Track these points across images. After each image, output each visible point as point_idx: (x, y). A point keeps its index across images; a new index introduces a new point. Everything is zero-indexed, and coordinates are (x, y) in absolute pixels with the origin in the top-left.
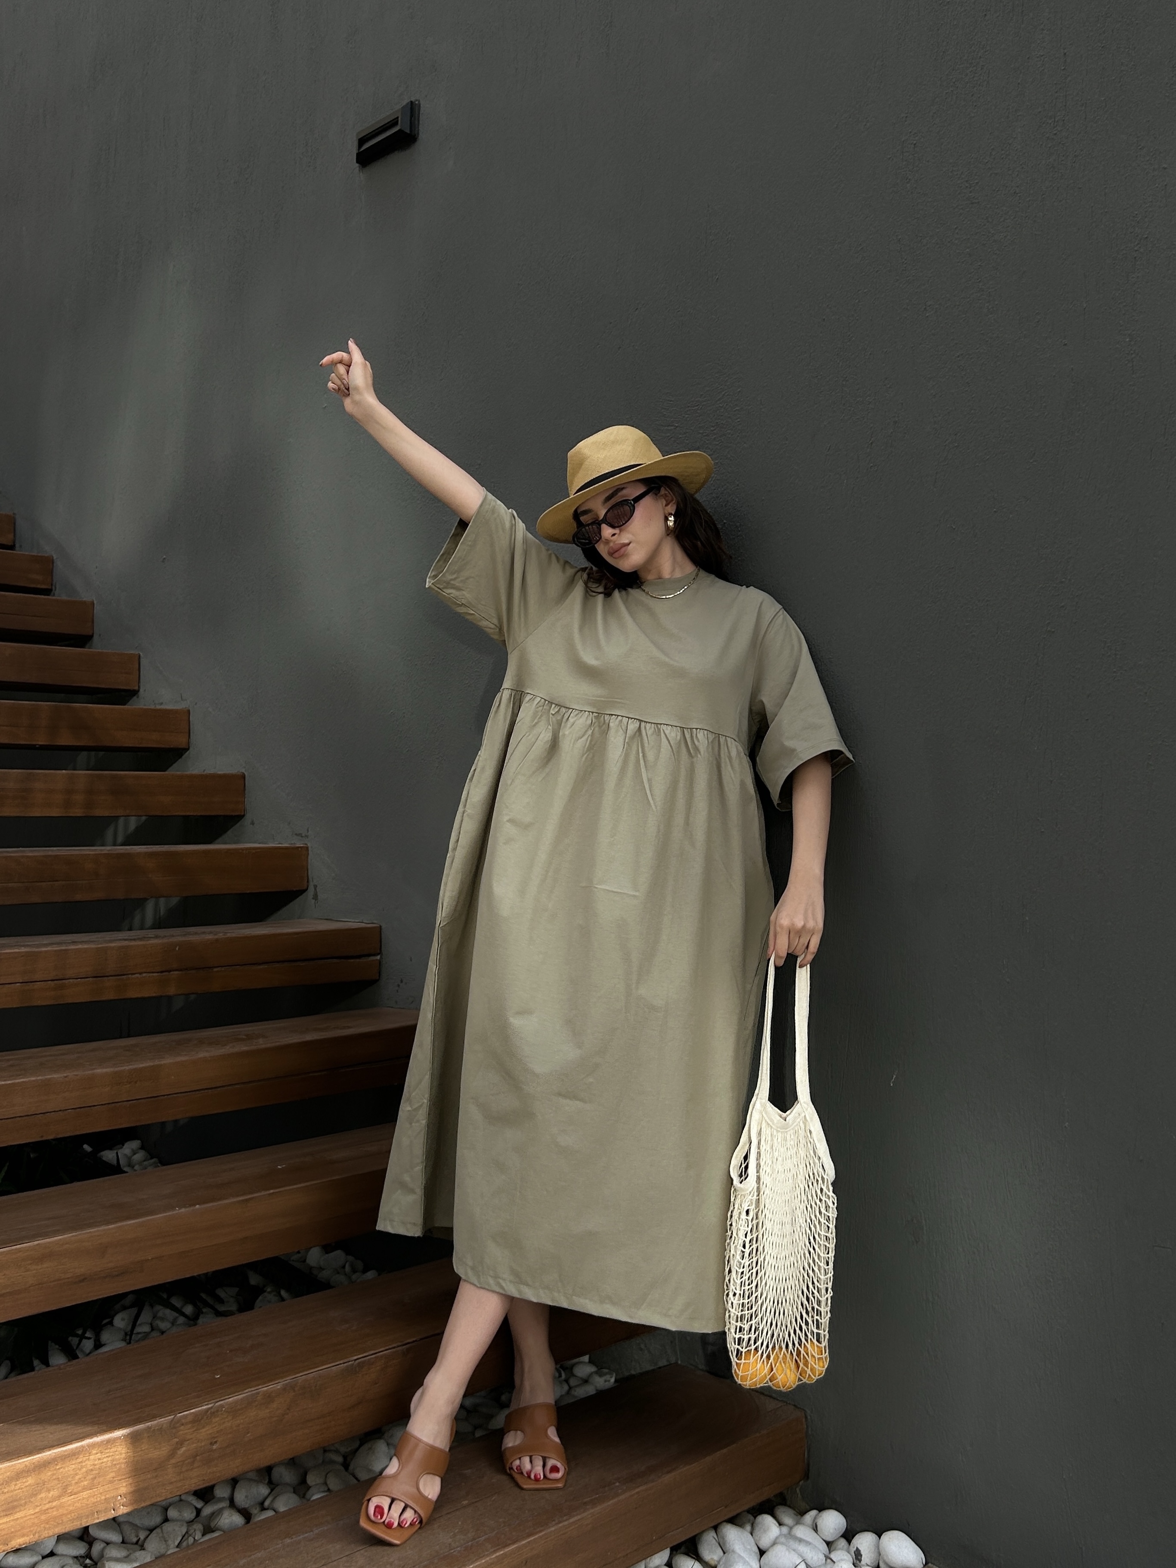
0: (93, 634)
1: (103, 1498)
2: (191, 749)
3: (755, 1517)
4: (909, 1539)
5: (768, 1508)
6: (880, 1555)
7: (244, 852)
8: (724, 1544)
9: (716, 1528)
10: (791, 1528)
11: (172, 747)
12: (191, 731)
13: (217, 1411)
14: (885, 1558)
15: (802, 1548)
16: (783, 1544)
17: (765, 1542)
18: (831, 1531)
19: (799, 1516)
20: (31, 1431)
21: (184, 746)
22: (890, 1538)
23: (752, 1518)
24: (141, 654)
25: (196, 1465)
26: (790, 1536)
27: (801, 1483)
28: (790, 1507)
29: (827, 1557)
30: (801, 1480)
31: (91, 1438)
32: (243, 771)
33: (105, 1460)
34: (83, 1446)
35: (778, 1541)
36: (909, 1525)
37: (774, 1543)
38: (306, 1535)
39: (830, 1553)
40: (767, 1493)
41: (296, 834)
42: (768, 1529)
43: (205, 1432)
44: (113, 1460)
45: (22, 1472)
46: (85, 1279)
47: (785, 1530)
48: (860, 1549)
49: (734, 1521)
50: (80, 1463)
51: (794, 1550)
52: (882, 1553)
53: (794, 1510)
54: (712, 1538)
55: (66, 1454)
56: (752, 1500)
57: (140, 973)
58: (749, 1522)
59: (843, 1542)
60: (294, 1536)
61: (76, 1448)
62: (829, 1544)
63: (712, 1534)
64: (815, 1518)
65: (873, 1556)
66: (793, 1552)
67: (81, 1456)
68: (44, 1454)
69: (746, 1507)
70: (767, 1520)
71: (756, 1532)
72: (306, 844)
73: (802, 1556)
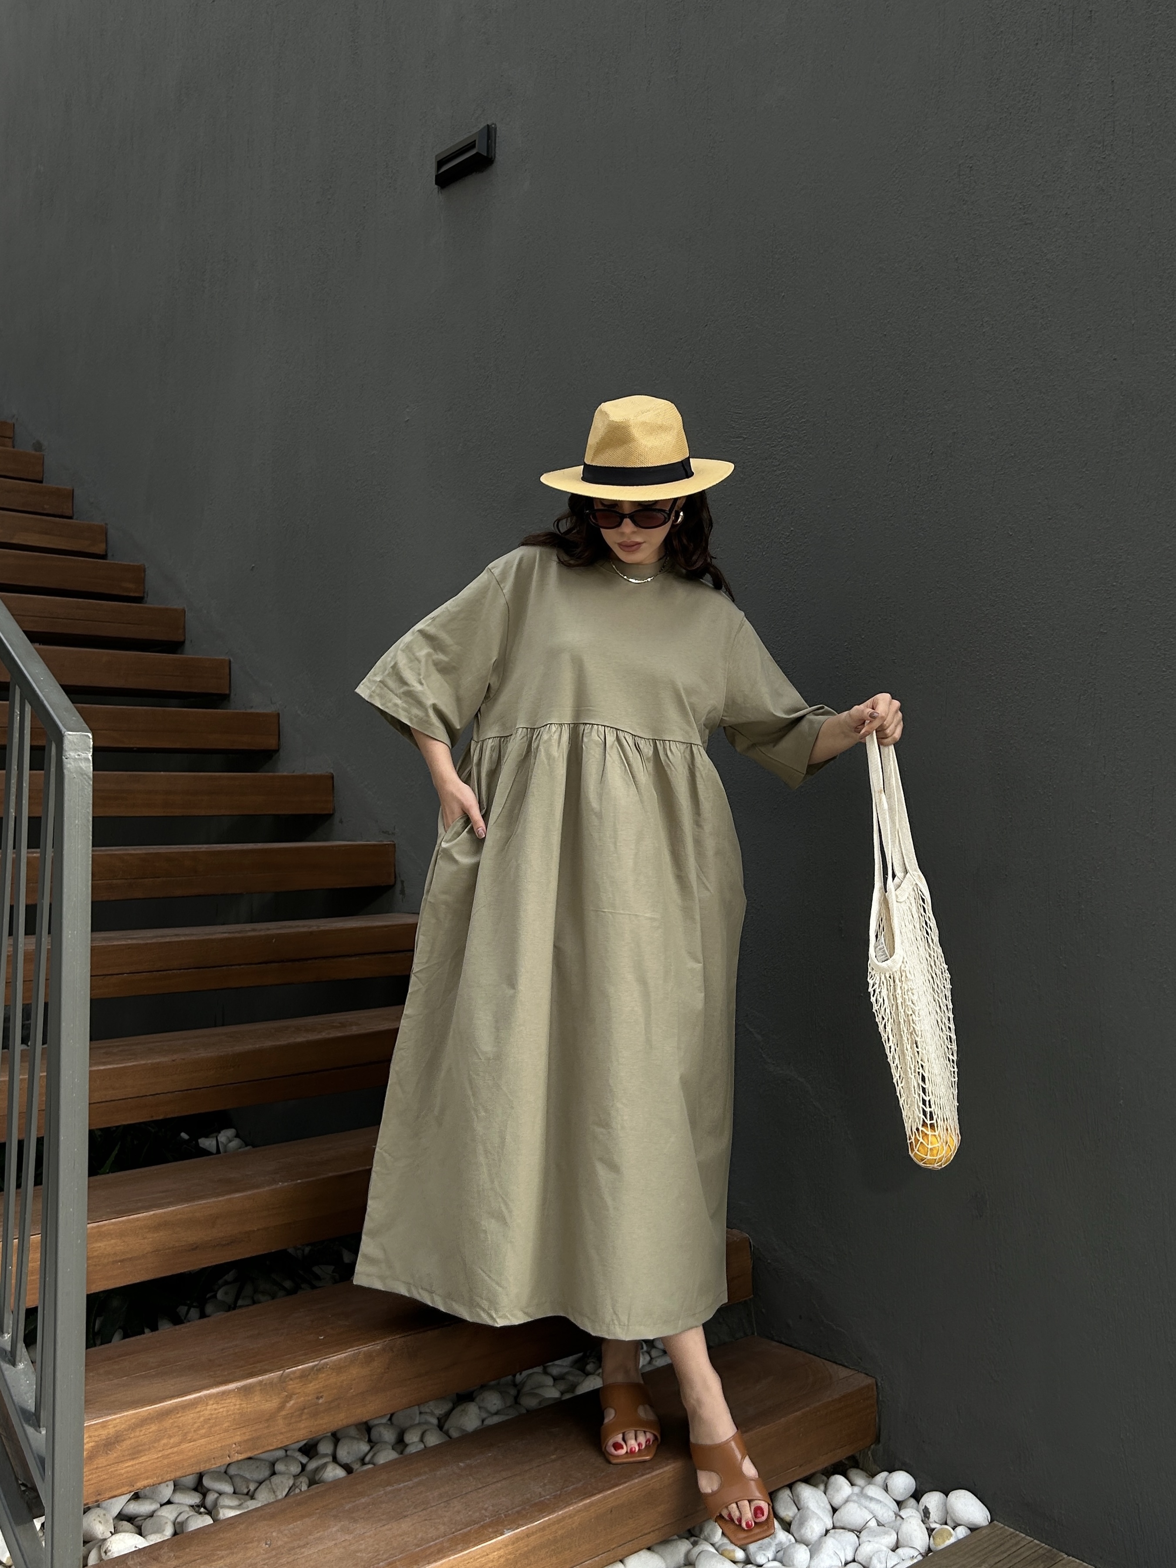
0: (185, 640)
1: (219, 1445)
2: (281, 750)
3: (828, 1478)
4: (975, 1497)
5: (842, 1469)
6: (947, 1513)
7: (335, 848)
8: (799, 1501)
9: (790, 1486)
10: (863, 1488)
11: (262, 748)
12: (281, 734)
13: (323, 1368)
14: (952, 1515)
15: (873, 1506)
16: (854, 1501)
17: (838, 1500)
18: (901, 1491)
19: (871, 1478)
20: (153, 1384)
21: (274, 747)
22: (957, 1497)
23: (825, 1478)
24: (232, 660)
25: (304, 1417)
26: (862, 1494)
27: (872, 1446)
28: (862, 1469)
29: (897, 1515)
30: (872, 1444)
31: (208, 1390)
32: (332, 772)
33: (221, 1410)
34: (200, 1397)
35: (850, 1499)
36: (975, 1485)
37: (847, 1501)
38: (407, 1483)
39: (900, 1510)
40: (840, 1455)
41: (383, 832)
42: (841, 1487)
43: (312, 1387)
44: (228, 1411)
45: (146, 1419)
46: (197, 1247)
47: (856, 1489)
48: (928, 1507)
49: (808, 1480)
50: (198, 1412)
51: (866, 1508)
52: (950, 1511)
53: (867, 1473)
54: (787, 1496)
55: (185, 1403)
56: (825, 1461)
57: (239, 965)
58: (823, 1482)
59: (913, 1502)
60: (395, 1485)
61: (195, 1399)
62: (899, 1504)
63: (787, 1492)
64: (886, 1479)
65: (941, 1513)
66: (864, 1509)
67: (199, 1406)
68: (166, 1403)
69: (820, 1467)
70: (839, 1480)
71: (829, 1491)
72: (393, 841)
73: (872, 1513)
